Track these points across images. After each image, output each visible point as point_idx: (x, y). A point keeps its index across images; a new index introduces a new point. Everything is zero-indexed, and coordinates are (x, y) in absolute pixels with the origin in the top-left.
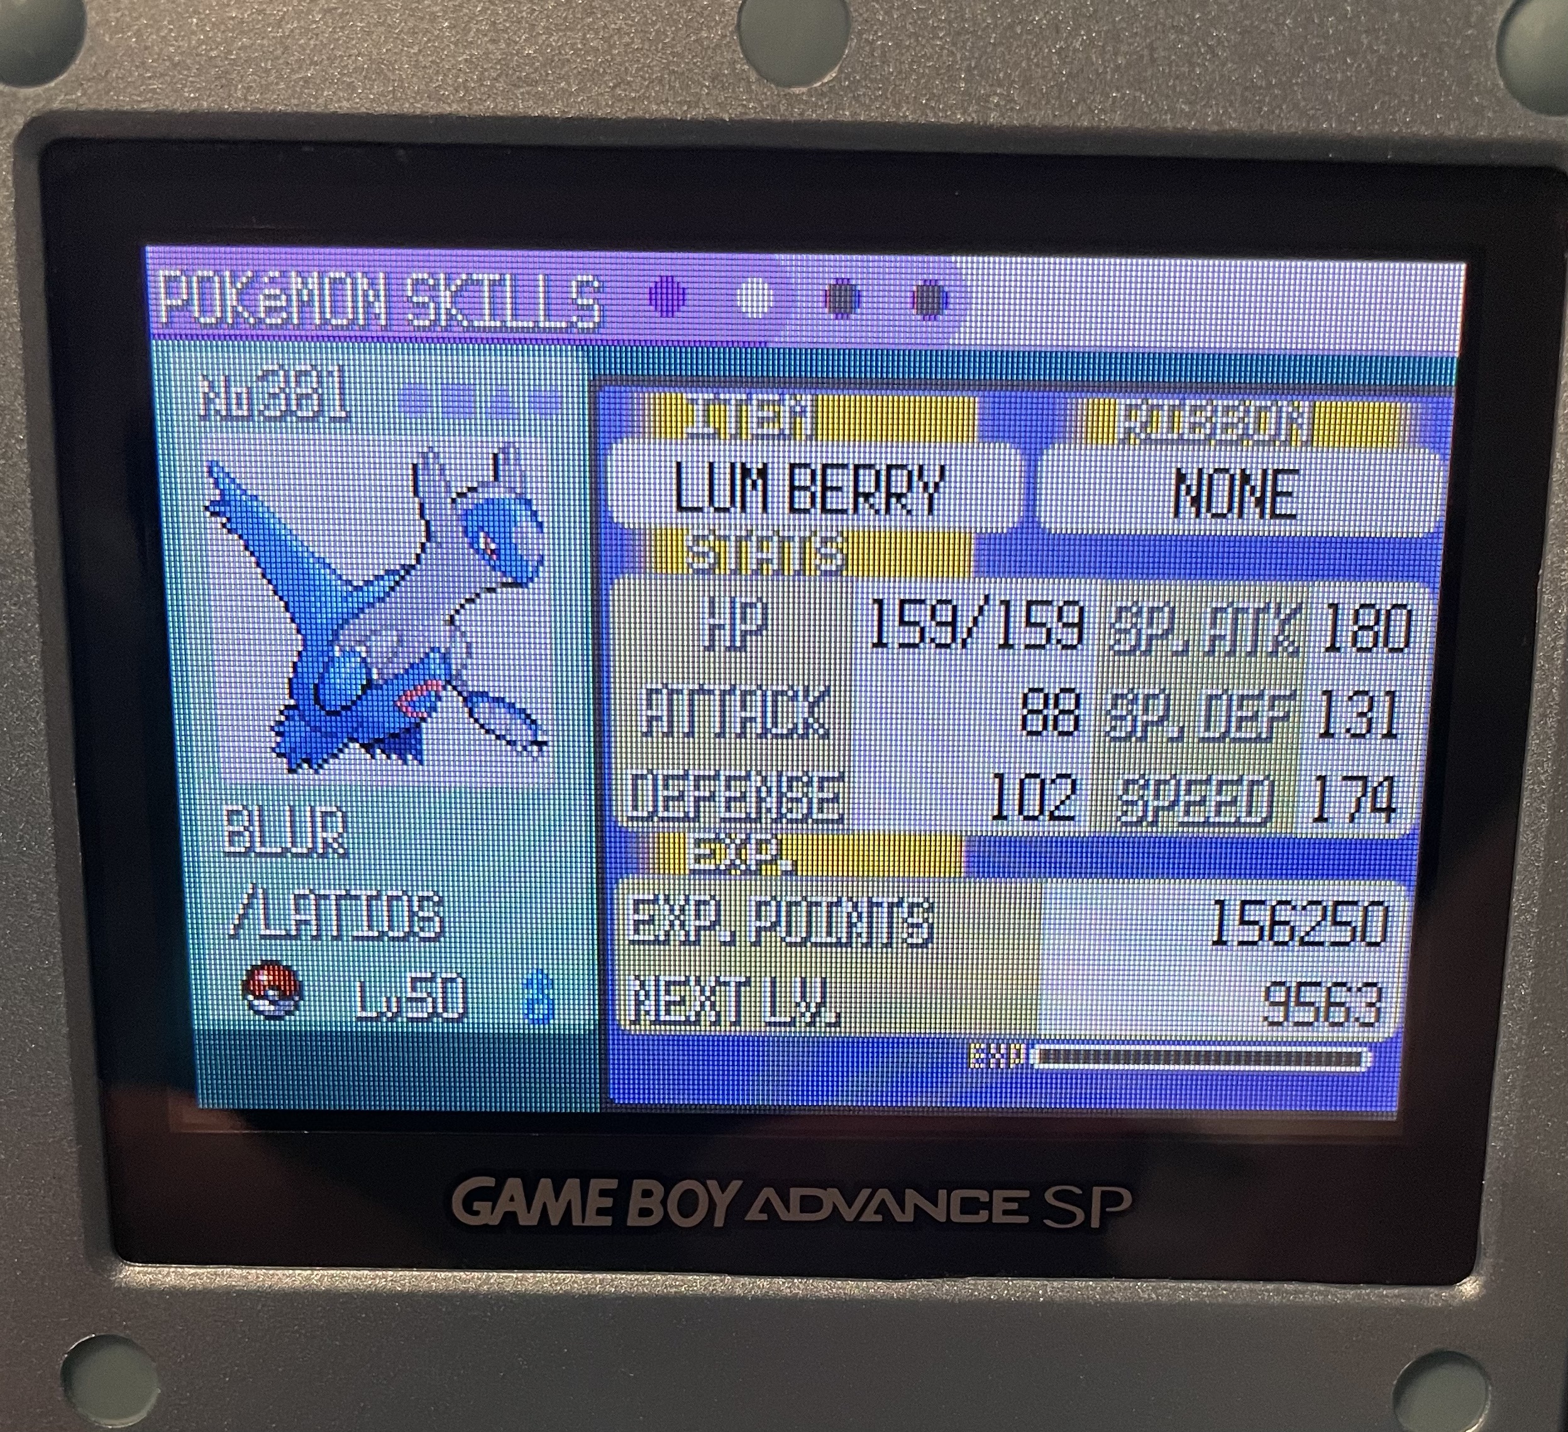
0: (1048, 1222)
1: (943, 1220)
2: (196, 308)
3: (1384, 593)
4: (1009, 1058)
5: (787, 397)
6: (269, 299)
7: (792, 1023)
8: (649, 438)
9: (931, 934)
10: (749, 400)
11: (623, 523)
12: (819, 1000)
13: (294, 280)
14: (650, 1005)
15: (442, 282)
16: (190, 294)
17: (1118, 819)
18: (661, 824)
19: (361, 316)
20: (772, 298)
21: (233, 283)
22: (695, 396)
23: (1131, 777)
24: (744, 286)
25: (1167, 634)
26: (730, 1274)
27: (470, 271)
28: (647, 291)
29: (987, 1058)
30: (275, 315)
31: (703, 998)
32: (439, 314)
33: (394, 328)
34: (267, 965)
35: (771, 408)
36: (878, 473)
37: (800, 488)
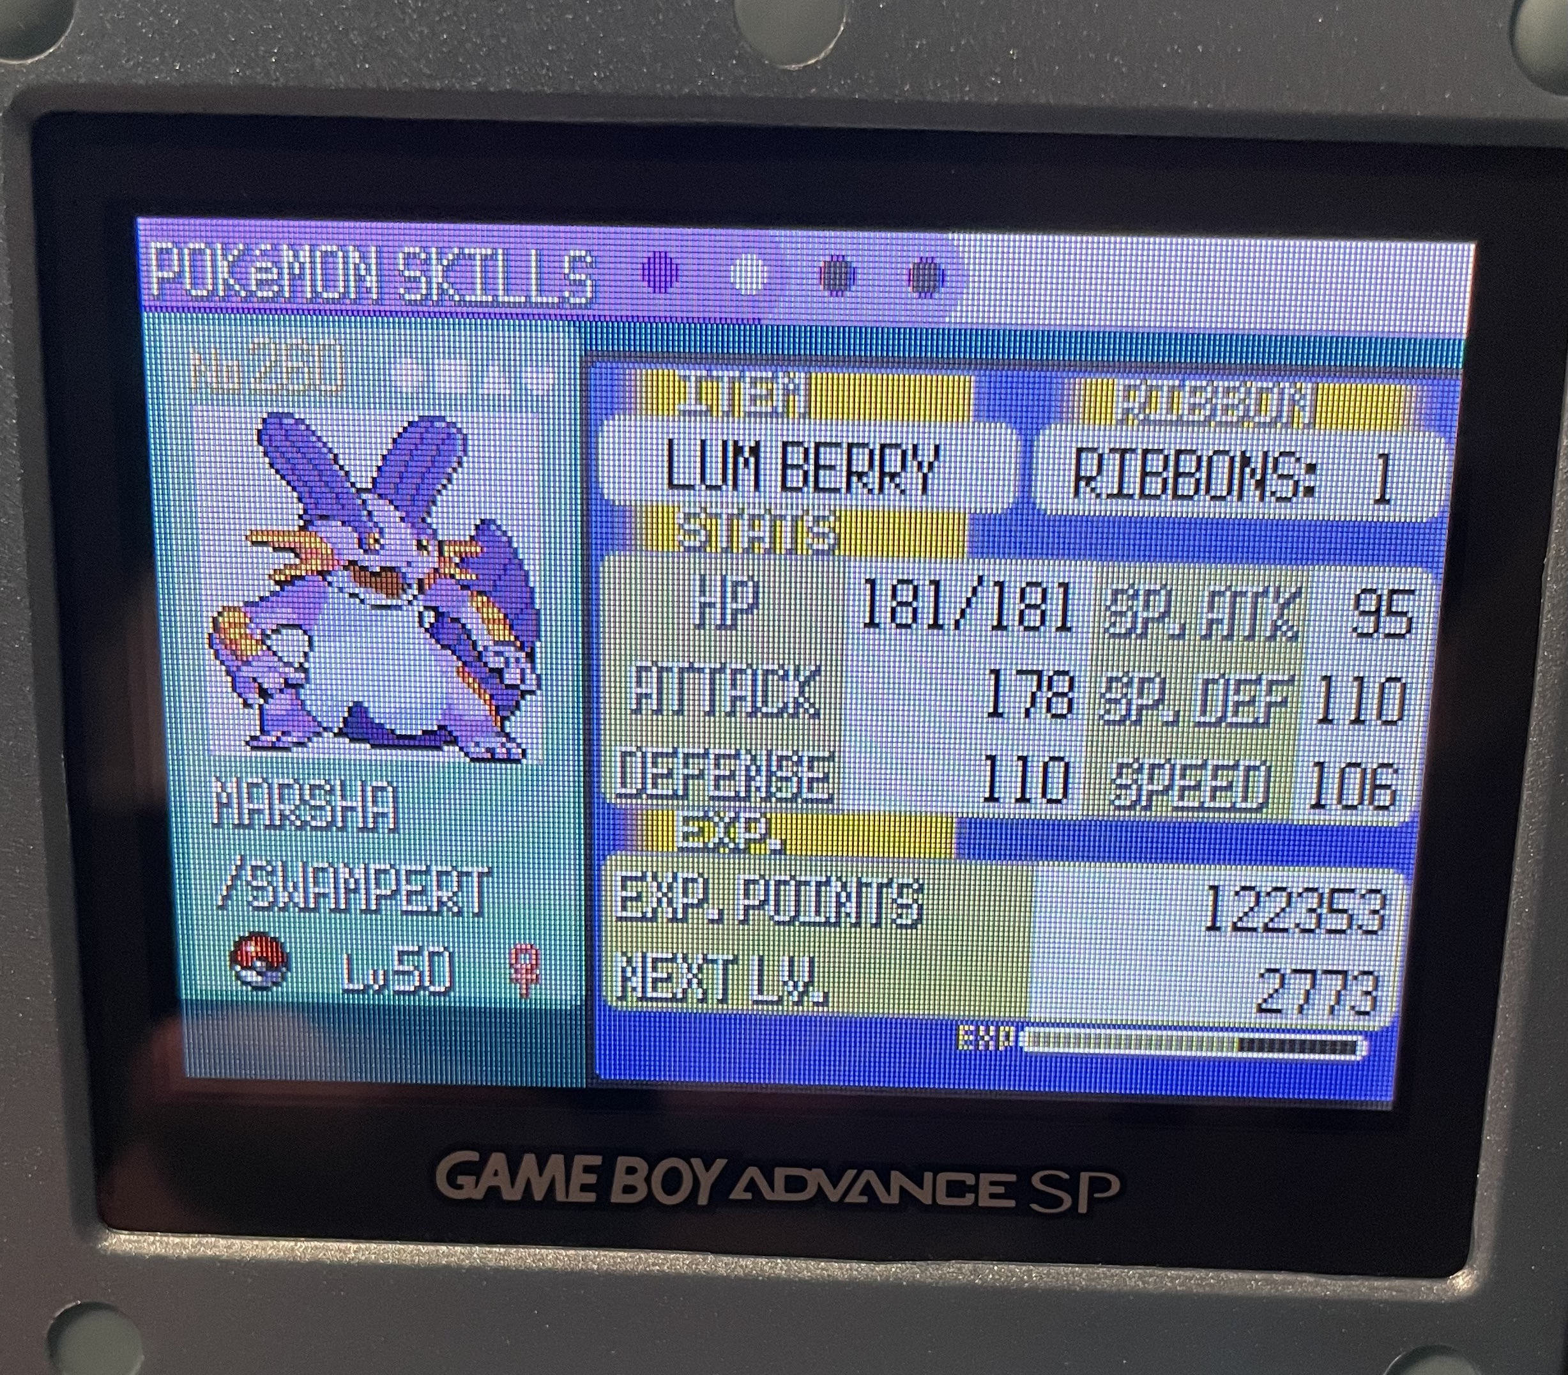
0: (1035, 1207)
1: (929, 1202)
2: (188, 281)
3: (1385, 578)
4: (997, 1041)
5: (780, 374)
6: (261, 273)
7: (780, 1001)
8: (641, 415)
9: (920, 914)
10: (742, 378)
11: (614, 501)
12: (806, 979)
13: (285, 253)
14: (636, 982)
15: (434, 256)
16: (181, 266)
17: (1112, 802)
18: (650, 802)
19: (352, 290)
20: (766, 275)
21: (224, 255)
22: (687, 373)
23: (1125, 761)
24: (738, 262)
25: (1164, 617)
26: (712, 1253)
27: (463, 245)
28: (640, 266)
29: (976, 1040)
30: (267, 288)
31: (690, 976)
32: (431, 288)
33: (387, 302)
34: (255, 936)
35: (764, 385)
36: (872, 453)
37: (793, 467)
